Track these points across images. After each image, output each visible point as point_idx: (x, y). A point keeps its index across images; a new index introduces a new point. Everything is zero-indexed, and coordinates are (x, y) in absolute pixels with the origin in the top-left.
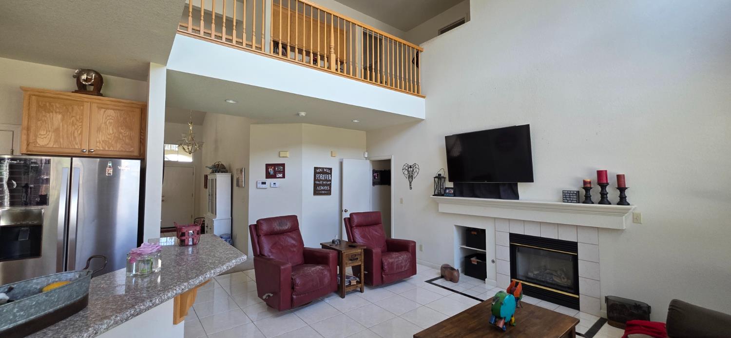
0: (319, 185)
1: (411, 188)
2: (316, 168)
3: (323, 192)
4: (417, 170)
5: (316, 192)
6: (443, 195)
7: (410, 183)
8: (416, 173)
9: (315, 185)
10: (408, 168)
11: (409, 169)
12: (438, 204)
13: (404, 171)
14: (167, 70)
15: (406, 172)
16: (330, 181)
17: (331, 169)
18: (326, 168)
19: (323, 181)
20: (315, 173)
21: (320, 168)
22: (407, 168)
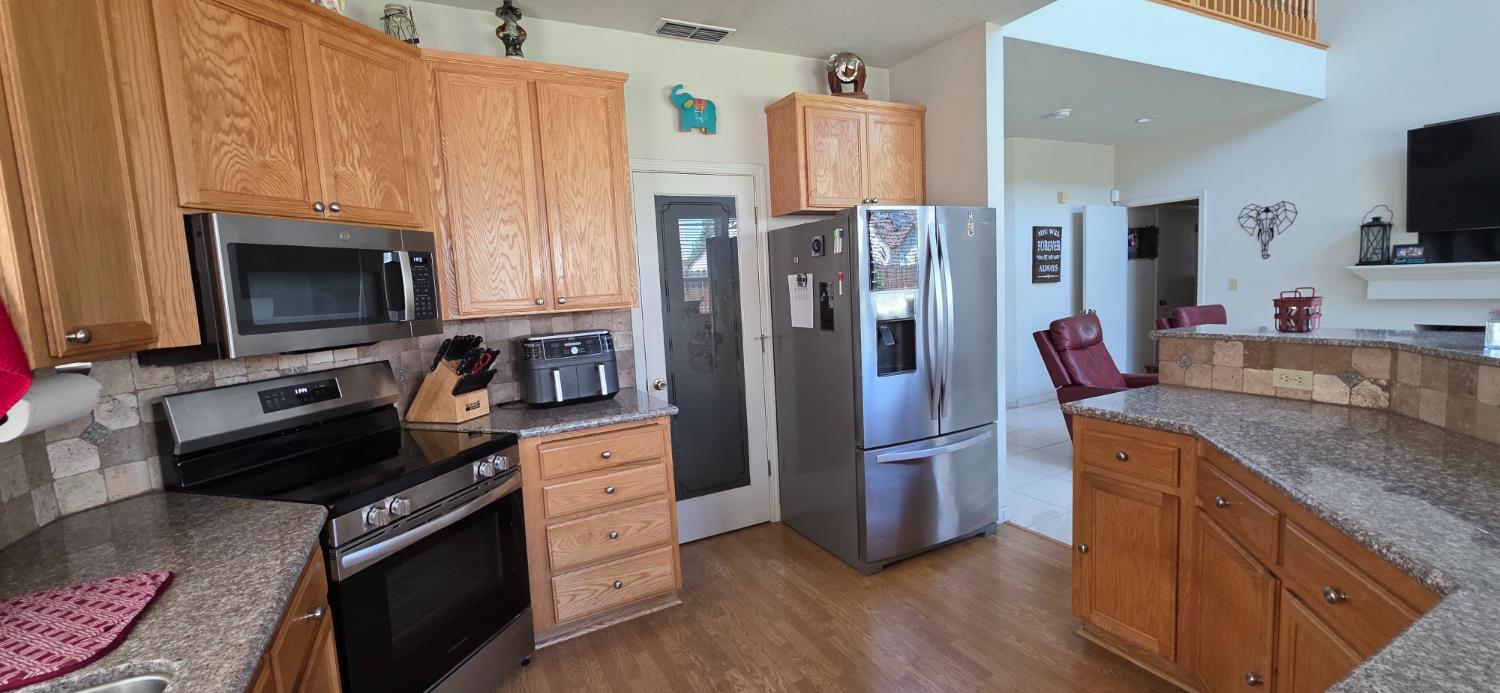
0: (1043, 262)
1: (1266, 256)
2: (1036, 229)
3: (1048, 276)
4: (1291, 216)
5: (1037, 278)
6: (1389, 262)
7: (1265, 246)
8: (1286, 223)
9: (1036, 263)
10: (1258, 214)
11: (1263, 216)
12: (1366, 283)
13: (1242, 221)
14: (1006, 39)
15: (1252, 223)
16: (1059, 253)
17: (1059, 229)
18: (1052, 228)
19: (1048, 253)
20: (1036, 238)
21: (1043, 228)
22: (1254, 214)
